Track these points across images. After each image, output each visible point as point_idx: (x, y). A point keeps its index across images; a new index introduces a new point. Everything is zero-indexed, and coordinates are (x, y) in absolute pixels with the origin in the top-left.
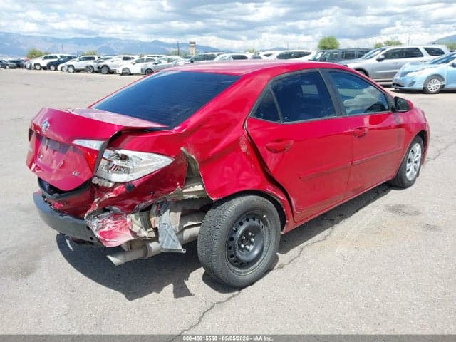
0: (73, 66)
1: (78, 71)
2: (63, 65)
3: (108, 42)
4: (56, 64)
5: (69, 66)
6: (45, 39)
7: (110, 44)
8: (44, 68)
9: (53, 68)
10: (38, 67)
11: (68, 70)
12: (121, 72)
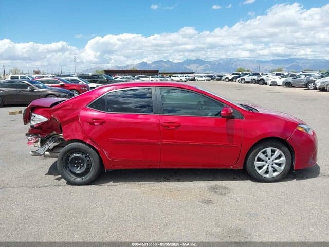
0: (244, 79)
1: (248, 82)
2: (239, 79)
3: (298, 61)
4: (236, 78)
5: (242, 79)
6: (252, 62)
7: (299, 63)
8: (230, 80)
9: (234, 80)
10: (227, 80)
11: (241, 82)
12: (270, 84)
